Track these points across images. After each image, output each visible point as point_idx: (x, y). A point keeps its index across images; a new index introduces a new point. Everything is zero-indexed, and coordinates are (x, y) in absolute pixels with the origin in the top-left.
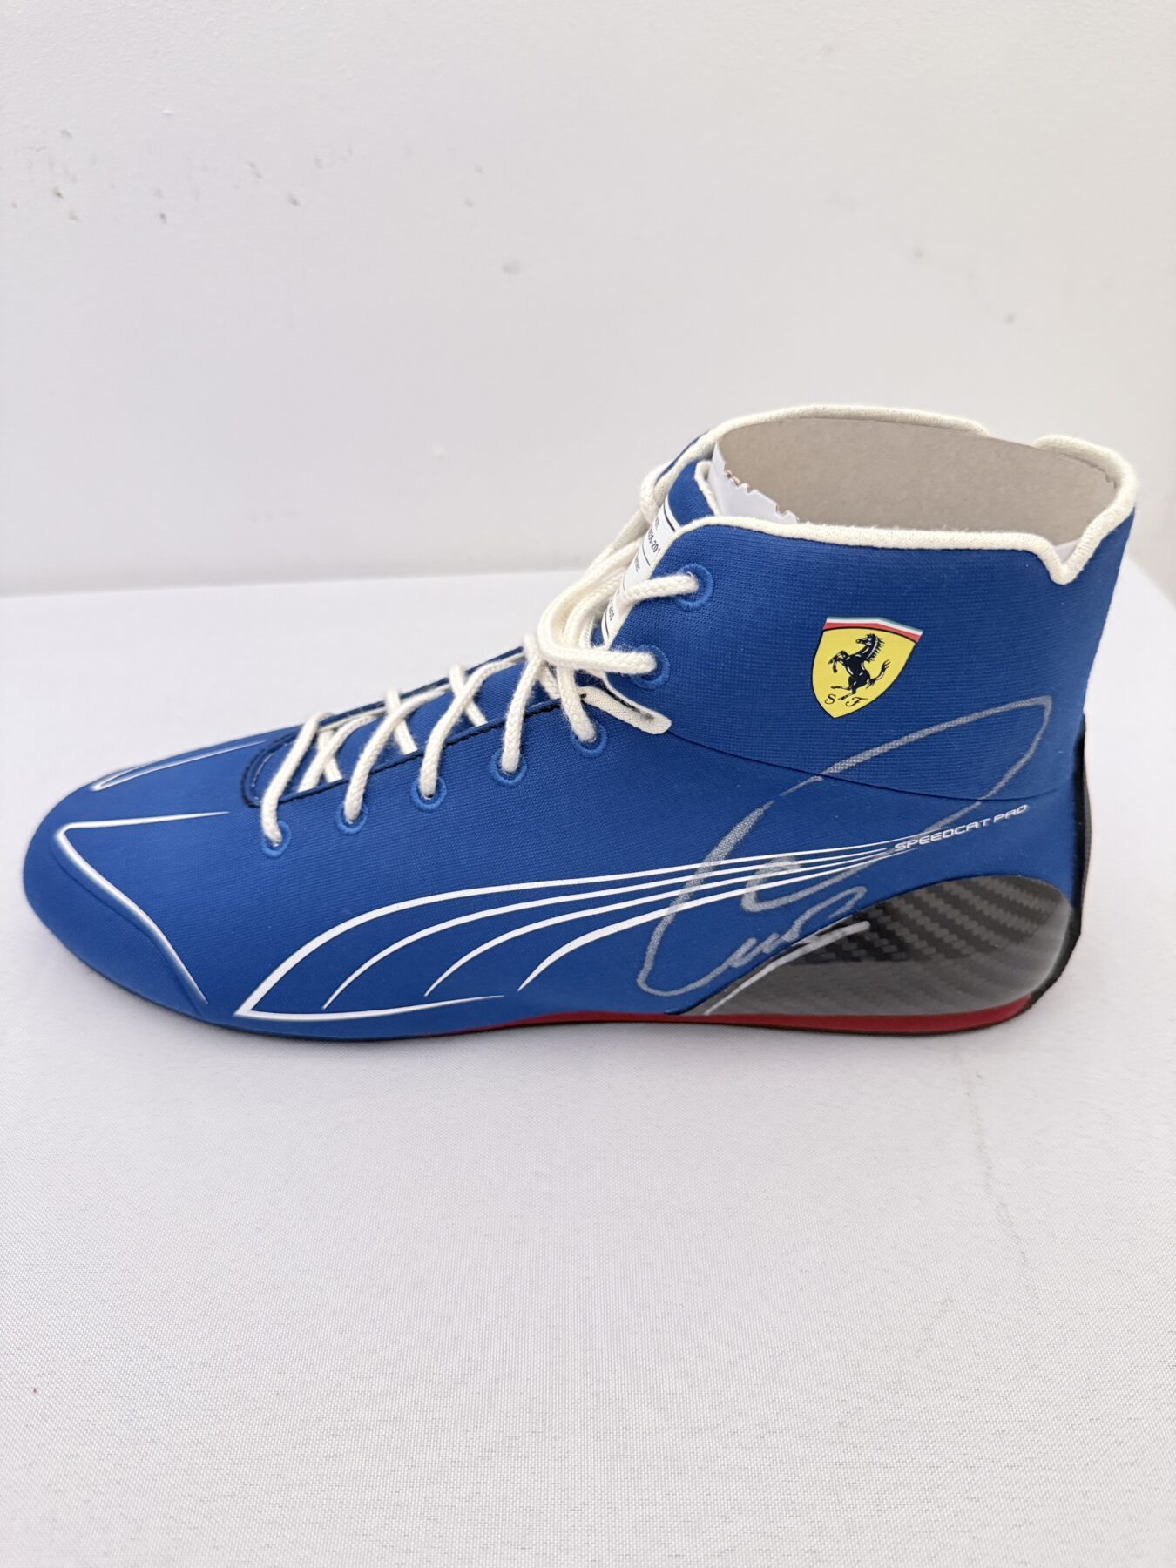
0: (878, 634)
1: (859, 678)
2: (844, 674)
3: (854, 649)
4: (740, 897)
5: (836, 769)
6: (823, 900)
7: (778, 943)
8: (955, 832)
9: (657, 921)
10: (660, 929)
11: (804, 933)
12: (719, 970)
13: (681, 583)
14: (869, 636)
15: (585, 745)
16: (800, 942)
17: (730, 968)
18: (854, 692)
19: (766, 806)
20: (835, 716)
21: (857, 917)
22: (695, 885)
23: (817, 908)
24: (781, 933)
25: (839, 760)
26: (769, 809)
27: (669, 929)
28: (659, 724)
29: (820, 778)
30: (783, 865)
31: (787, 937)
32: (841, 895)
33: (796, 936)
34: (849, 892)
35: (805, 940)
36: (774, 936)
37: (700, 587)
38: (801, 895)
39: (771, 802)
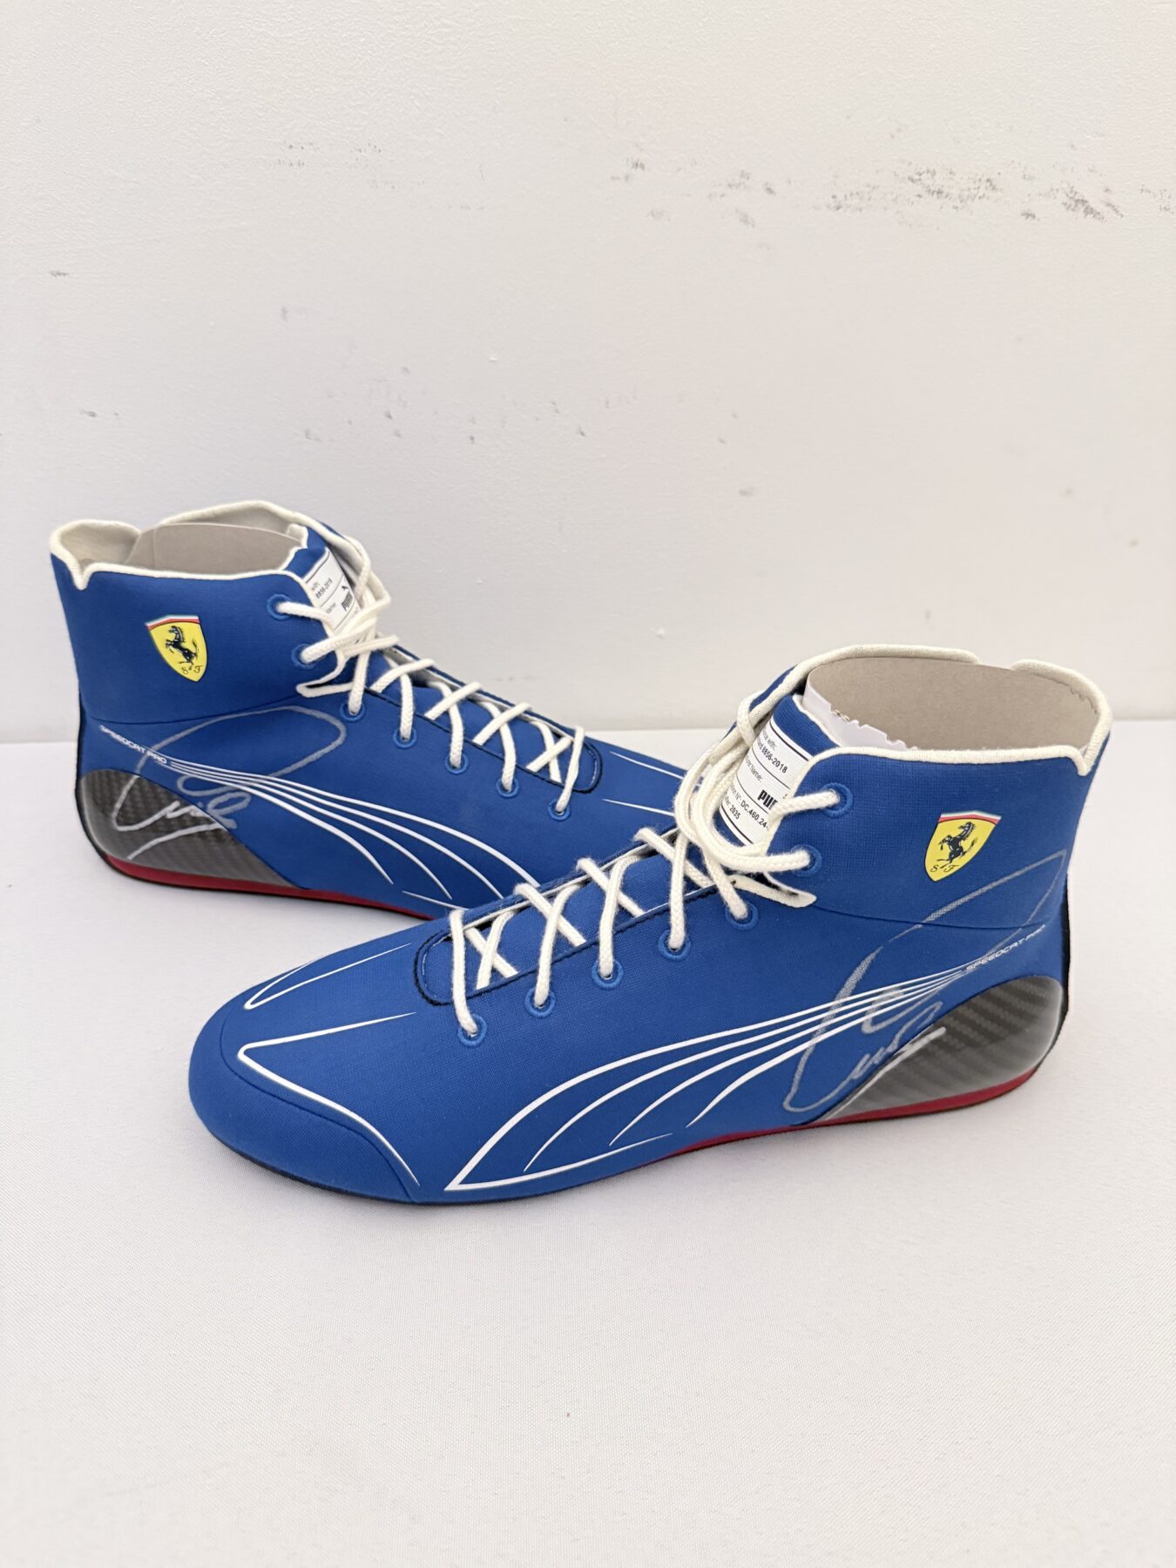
0: (973, 821)
1: (957, 851)
2: (947, 849)
3: (955, 833)
4: (861, 1024)
5: (932, 918)
6: (913, 1018)
7: (884, 1054)
8: (1003, 951)
9: (802, 1053)
10: (804, 1059)
11: (901, 1045)
12: (844, 1083)
13: (825, 798)
14: (967, 823)
15: (741, 921)
16: (899, 1051)
17: (852, 1081)
18: (951, 862)
19: (877, 951)
20: (935, 880)
21: (936, 1023)
22: (829, 1019)
23: (909, 1024)
24: (886, 1047)
25: (934, 911)
26: (879, 953)
27: (811, 1057)
28: (805, 899)
29: (920, 926)
30: (892, 995)
31: (890, 1049)
32: (926, 1010)
33: (896, 1047)
34: (931, 1007)
35: (903, 1049)
36: (881, 1050)
37: (841, 799)
38: (901, 1015)
39: (881, 947)
